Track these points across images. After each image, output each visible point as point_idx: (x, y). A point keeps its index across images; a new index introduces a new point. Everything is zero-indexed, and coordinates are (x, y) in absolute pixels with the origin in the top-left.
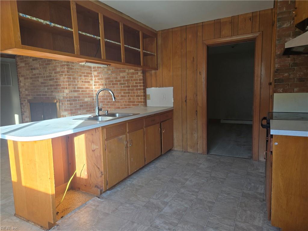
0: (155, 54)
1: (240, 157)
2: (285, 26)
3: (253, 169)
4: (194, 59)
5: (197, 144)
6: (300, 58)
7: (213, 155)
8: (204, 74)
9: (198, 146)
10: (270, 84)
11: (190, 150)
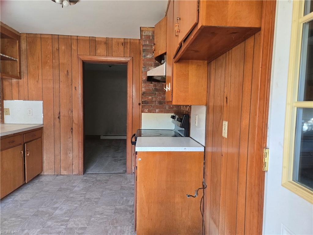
0: (18, 60)
1: (116, 172)
2: (148, 56)
3: (126, 183)
4: (68, 72)
5: (73, 164)
6: (159, 85)
7: (90, 175)
8: (80, 90)
9: (73, 167)
10: (140, 104)
11: (64, 172)
